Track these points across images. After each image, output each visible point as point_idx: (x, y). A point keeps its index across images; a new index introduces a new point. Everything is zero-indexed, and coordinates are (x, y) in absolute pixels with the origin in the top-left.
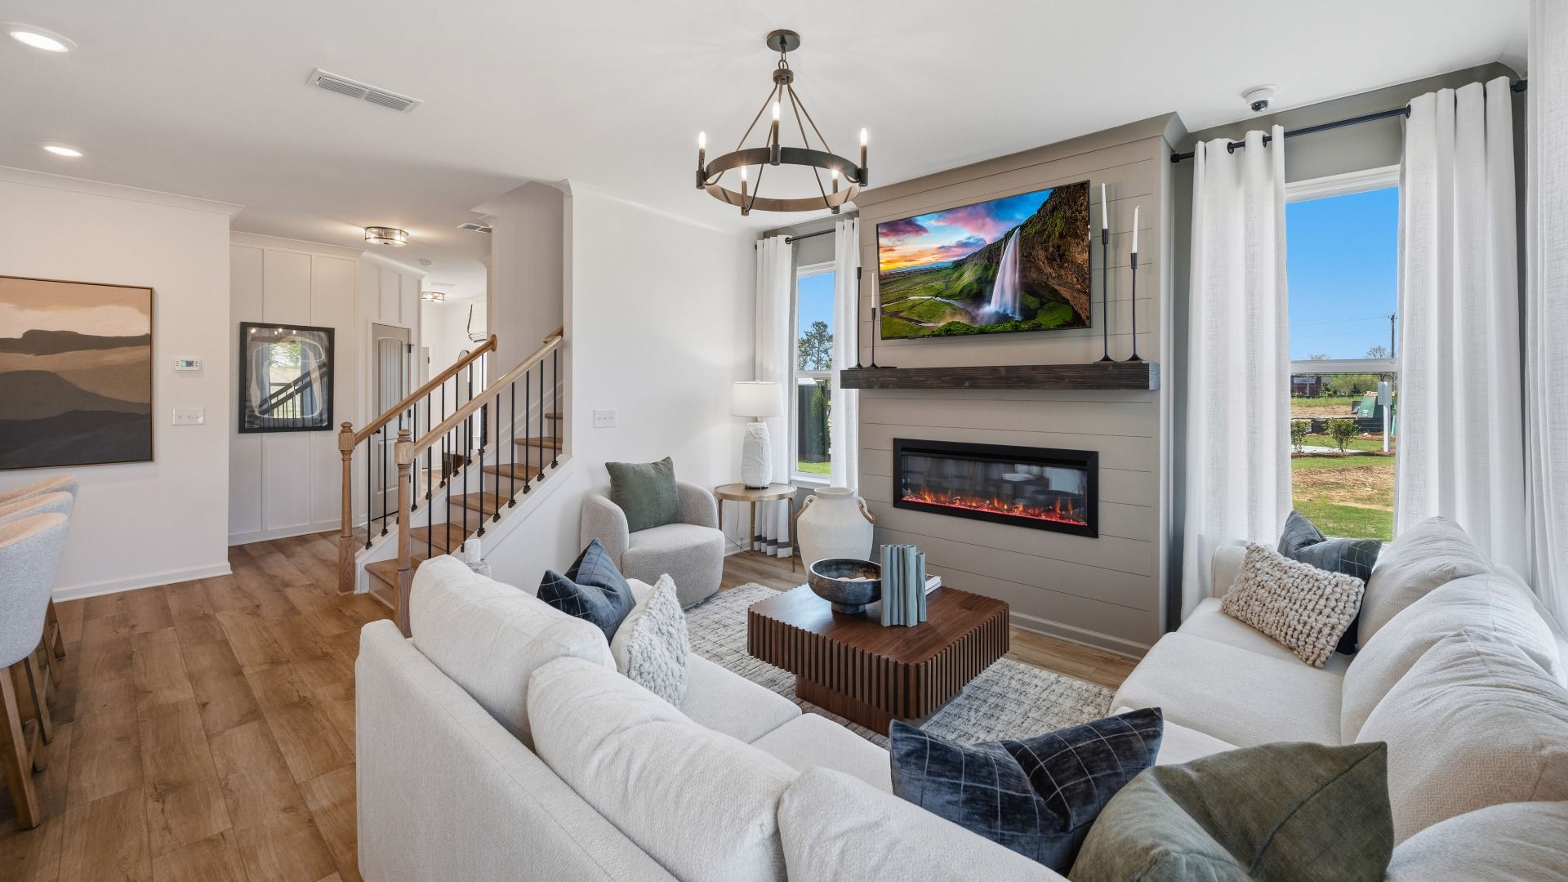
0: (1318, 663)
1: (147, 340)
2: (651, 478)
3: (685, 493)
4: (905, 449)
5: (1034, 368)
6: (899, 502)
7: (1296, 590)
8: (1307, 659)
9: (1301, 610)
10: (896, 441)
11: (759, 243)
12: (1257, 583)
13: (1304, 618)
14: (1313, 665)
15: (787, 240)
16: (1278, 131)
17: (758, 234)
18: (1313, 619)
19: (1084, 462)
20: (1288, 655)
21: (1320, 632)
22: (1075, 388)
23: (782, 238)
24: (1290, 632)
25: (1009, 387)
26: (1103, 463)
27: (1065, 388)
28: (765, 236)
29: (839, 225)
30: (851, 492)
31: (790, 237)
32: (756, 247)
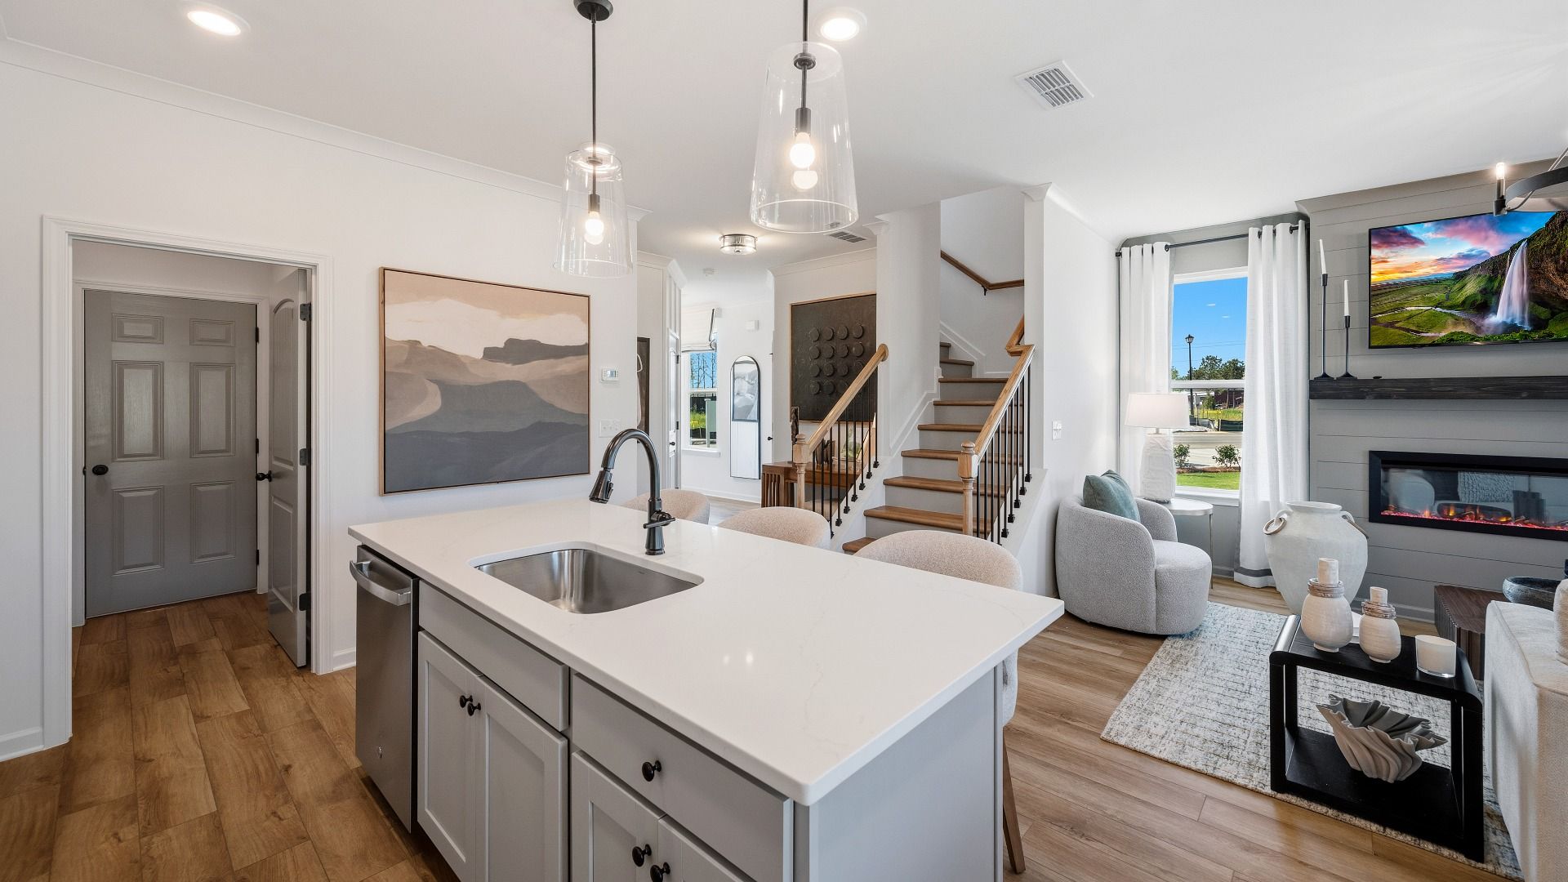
1: (584, 350)
4: (1383, 462)
6: (1375, 516)
10: (1373, 455)
11: (1125, 251)
15: (1167, 247)
17: (1122, 241)
23: (1160, 246)
28: (1128, 243)
29: (1253, 232)
30: (1339, 507)
31: (1169, 244)
32: (1119, 254)
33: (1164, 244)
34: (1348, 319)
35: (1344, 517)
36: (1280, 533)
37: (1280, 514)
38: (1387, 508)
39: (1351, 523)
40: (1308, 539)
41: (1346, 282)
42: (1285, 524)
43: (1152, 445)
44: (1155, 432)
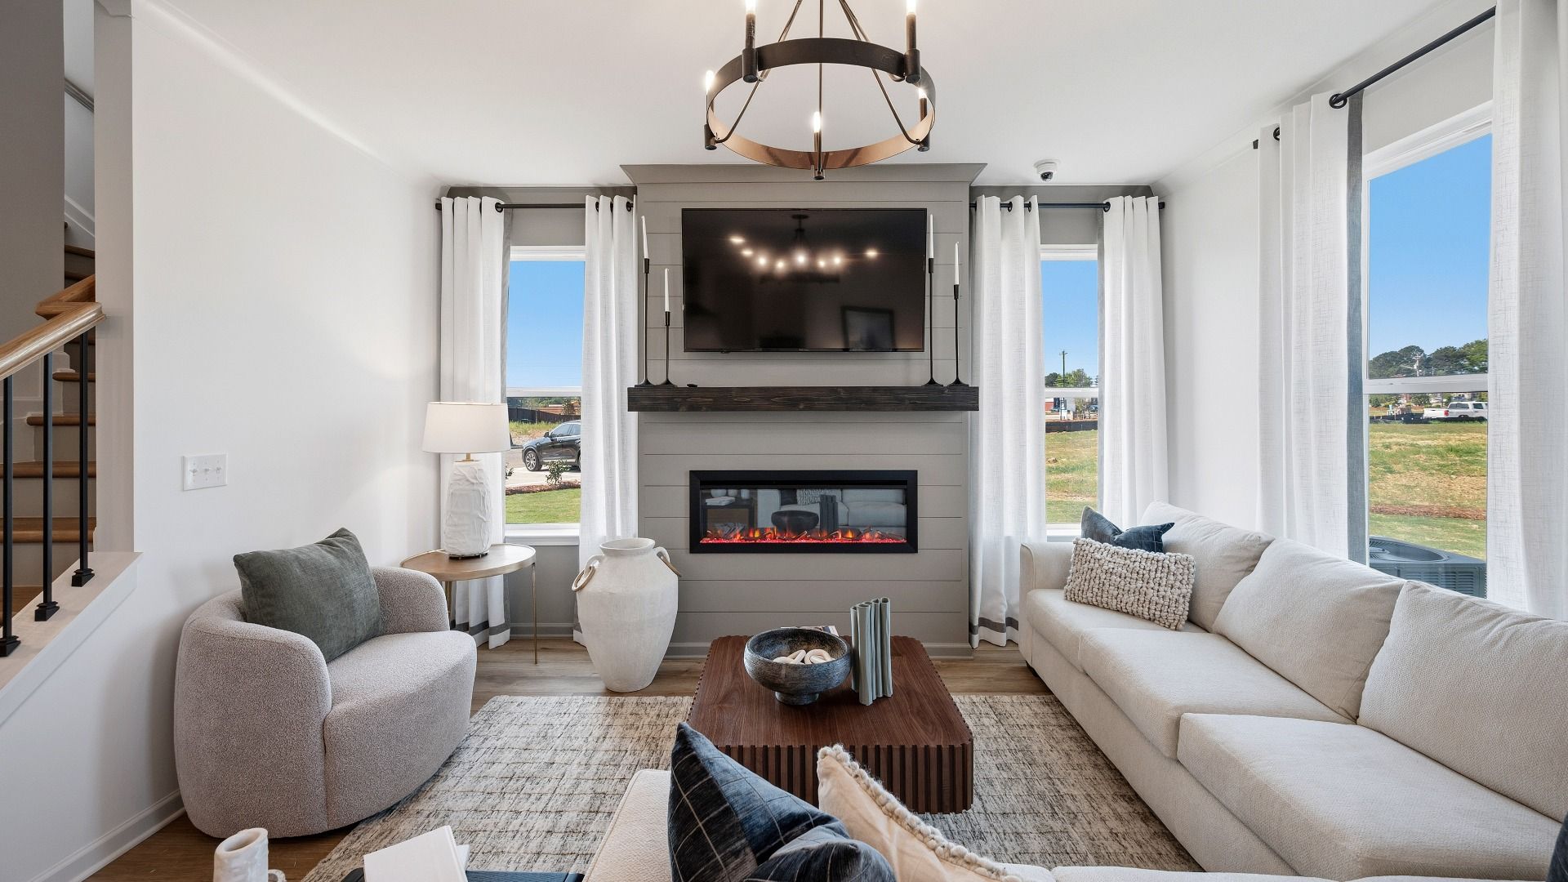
0: (1180, 626)
2: (332, 570)
3: (386, 585)
4: (703, 481)
5: (875, 389)
6: (696, 547)
7: (1145, 572)
8: (1169, 626)
9: (1156, 587)
10: (694, 474)
11: (446, 202)
12: (1104, 571)
13: (1163, 593)
14: (1176, 629)
15: (498, 206)
16: (1035, 200)
17: (443, 188)
18: (1169, 593)
19: (904, 483)
20: (1151, 625)
21: (1177, 601)
22: (914, 410)
23: (489, 202)
24: (1153, 607)
25: (848, 409)
26: (921, 481)
27: (905, 410)
28: (455, 192)
29: (590, 201)
30: (651, 542)
31: (502, 203)
32: (439, 207)
33: (496, 201)
34: (668, 314)
35: (660, 555)
36: (586, 588)
37: (590, 562)
38: (706, 535)
39: (665, 561)
40: (611, 594)
41: (666, 270)
42: (594, 571)
43: (458, 478)
44: (465, 458)
